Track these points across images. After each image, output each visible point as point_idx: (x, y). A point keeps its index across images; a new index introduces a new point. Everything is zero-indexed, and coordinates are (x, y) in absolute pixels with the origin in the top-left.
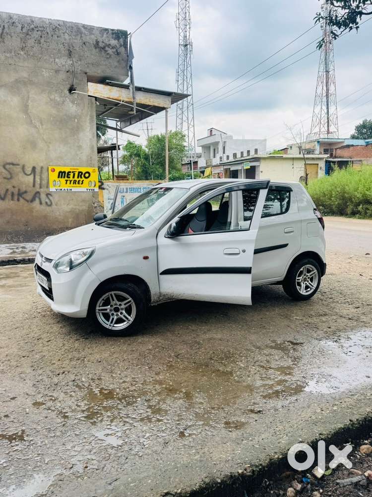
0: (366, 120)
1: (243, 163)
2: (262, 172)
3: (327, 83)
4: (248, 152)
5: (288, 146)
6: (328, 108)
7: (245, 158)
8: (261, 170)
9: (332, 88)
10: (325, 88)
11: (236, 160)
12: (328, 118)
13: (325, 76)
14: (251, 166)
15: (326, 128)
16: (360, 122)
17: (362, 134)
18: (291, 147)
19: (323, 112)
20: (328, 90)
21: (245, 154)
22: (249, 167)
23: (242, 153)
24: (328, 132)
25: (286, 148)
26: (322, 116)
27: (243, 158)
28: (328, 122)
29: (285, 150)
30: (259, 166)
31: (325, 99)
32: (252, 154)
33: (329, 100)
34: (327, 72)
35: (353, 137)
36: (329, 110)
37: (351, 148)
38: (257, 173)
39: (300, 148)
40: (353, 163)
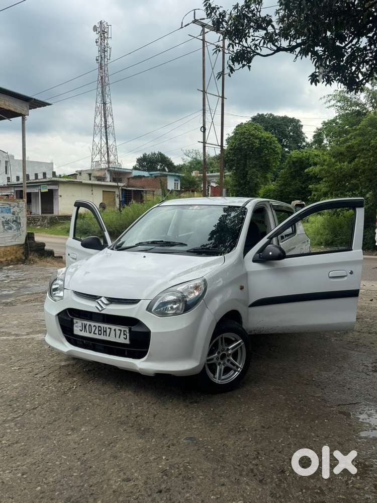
0: (146, 154)
1: (40, 185)
2: (61, 196)
3: (105, 114)
4: (44, 174)
5: (76, 172)
6: (107, 139)
7: (41, 180)
8: (59, 194)
9: (109, 120)
10: (103, 119)
11: (30, 181)
12: (108, 149)
13: (103, 107)
14: (49, 190)
15: (106, 159)
16: (140, 155)
17: (143, 166)
18: (80, 173)
19: (103, 142)
20: (106, 121)
21: (40, 176)
22: (47, 190)
23: (36, 175)
24: (109, 162)
26: (102, 146)
27: (37, 181)
28: (108, 152)
29: (74, 175)
30: (58, 190)
31: (103, 130)
32: (49, 176)
33: (108, 131)
34: (105, 104)
35: (135, 168)
36: (108, 141)
37: (143, 179)
38: (55, 197)
39: (90, 175)
40: (146, 193)
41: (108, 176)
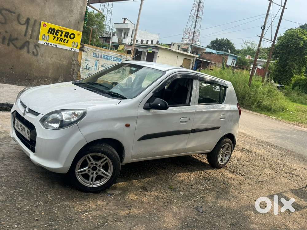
0: (218, 39)
1: (148, 48)
2: (158, 57)
3: (198, 9)
4: (152, 41)
5: (172, 43)
7: (150, 45)
8: (158, 55)
9: (200, 13)
10: (196, 12)
11: (143, 44)
12: (194, 31)
13: (198, 5)
14: (152, 51)
15: (192, 37)
16: (214, 39)
17: (214, 46)
18: (174, 45)
19: (192, 27)
20: (197, 14)
21: (150, 43)
22: (151, 52)
23: (147, 41)
24: (193, 40)
25: (170, 44)
26: (192, 29)
27: (147, 45)
28: (194, 34)
29: (170, 45)
30: (157, 52)
31: (195, 19)
32: (155, 43)
33: (197, 21)
34: (200, 2)
35: (208, 47)
36: (196, 26)
37: (212, 55)
38: (155, 56)
39: (179, 46)
40: (211, 64)
41: (190, 49)
